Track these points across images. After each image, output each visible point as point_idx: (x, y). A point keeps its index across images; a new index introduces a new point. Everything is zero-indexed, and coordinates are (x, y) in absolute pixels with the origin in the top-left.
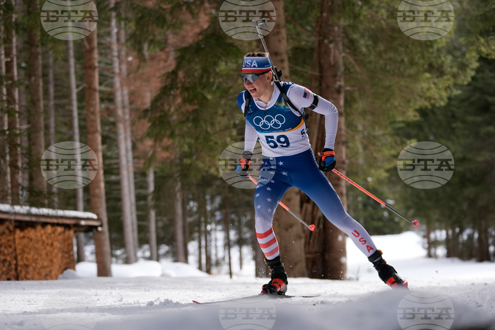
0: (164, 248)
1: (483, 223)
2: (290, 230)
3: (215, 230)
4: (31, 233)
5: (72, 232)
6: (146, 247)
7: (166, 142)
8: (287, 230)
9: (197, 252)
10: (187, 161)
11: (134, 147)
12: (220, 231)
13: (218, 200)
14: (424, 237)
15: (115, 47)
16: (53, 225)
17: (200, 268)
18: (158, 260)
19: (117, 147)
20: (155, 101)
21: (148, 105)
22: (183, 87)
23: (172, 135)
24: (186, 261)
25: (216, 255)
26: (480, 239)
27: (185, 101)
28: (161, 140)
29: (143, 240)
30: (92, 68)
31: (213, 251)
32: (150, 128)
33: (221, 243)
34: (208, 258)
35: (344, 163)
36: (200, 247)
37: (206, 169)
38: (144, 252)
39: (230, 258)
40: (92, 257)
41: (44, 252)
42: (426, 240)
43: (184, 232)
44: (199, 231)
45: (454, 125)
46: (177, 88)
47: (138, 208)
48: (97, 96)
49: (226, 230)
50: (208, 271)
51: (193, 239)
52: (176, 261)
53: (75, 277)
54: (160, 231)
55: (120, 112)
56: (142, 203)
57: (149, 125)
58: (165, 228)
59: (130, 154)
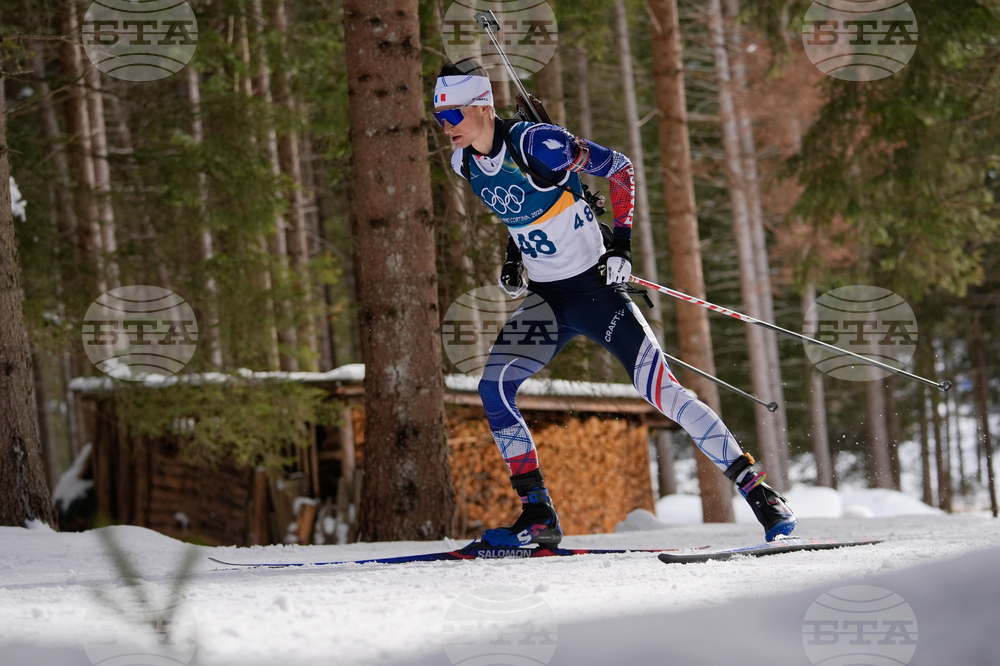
0: (846, 460)
3: (957, 415)
4: (556, 435)
5: (643, 431)
6: (807, 457)
7: (839, 223)
9: (919, 466)
10: (888, 265)
11: (770, 240)
12: (969, 416)
13: (959, 350)
15: (717, 25)
16: (603, 416)
17: (927, 499)
18: (834, 485)
19: (734, 242)
20: (810, 137)
21: (796, 146)
22: (870, 101)
23: (852, 208)
24: (896, 484)
25: (961, 470)
27: (876, 132)
28: (829, 221)
29: (800, 445)
30: (671, 72)
31: (955, 462)
32: (803, 196)
33: (969, 443)
34: (944, 478)
36: (925, 454)
37: (932, 280)
38: (802, 471)
39: (991, 475)
40: (693, 485)
41: (585, 477)
43: (888, 421)
44: (922, 420)
46: (858, 106)
47: (785, 374)
48: (685, 133)
49: (981, 415)
50: (945, 506)
51: (910, 438)
52: (873, 485)
53: (651, 526)
54: (835, 420)
55: (735, 166)
56: (794, 361)
57: (801, 190)
58: (846, 415)
59: (763, 257)
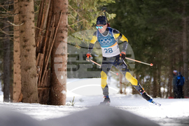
1: (157, 71)
2: (28, 71)
8: (26, 71)
14: (118, 80)
26: (155, 82)
35: (67, 27)
42: (119, 82)
45: (141, 6)
